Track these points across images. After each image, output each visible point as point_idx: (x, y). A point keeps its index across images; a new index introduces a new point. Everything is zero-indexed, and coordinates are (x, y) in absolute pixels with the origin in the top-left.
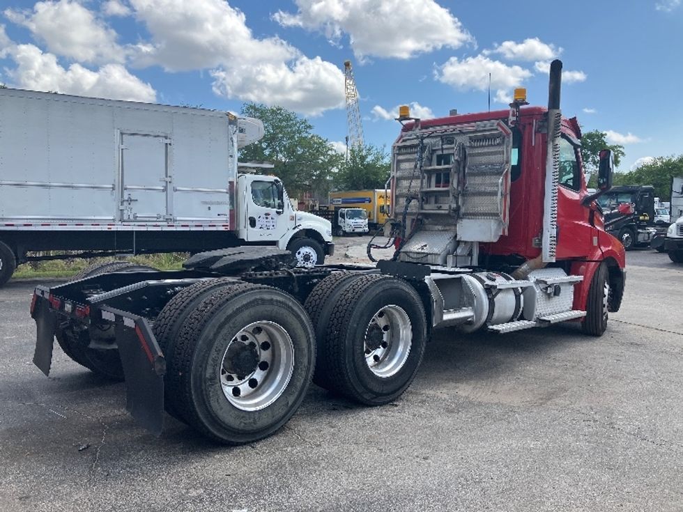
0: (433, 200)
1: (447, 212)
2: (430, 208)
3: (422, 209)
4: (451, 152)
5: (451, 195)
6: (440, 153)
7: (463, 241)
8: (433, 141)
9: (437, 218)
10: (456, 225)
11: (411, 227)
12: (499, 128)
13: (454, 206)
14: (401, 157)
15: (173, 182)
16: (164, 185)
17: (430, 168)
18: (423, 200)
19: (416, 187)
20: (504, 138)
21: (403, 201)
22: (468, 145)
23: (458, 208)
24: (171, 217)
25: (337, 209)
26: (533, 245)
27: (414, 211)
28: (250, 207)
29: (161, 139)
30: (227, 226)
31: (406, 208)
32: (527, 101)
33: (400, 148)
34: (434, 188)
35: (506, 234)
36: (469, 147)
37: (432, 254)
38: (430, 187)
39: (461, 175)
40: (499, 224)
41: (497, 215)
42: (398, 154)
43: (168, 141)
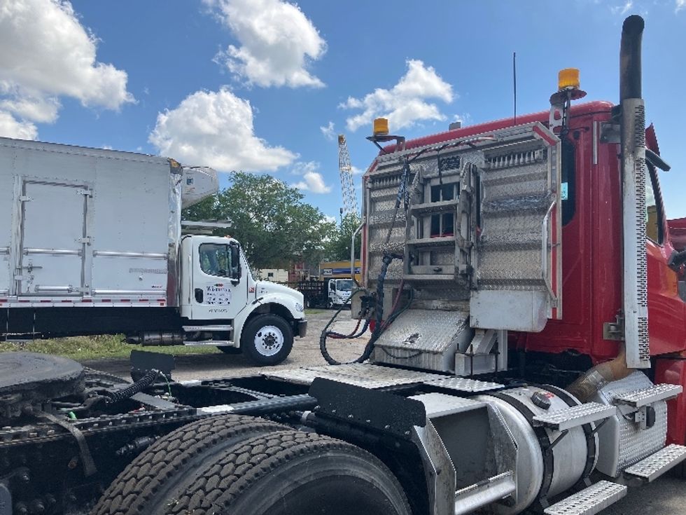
0: (427, 258)
1: (451, 277)
2: (423, 273)
3: (411, 273)
4: (456, 179)
5: (457, 250)
6: (436, 182)
7: (482, 329)
8: (425, 166)
9: (435, 288)
10: (468, 300)
11: (393, 302)
12: (537, 136)
13: (463, 267)
14: (375, 194)
15: (91, 242)
16: (81, 247)
17: (421, 206)
18: (411, 259)
19: (399, 239)
20: (545, 151)
21: (379, 262)
22: (484, 165)
23: (470, 270)
24: (88, 290)
25: (327, 280)
26: (606, 337)
27: (397, 277)
28: (196, 276)
29: (79, 189)
30: (164, 300)
31: (384, 270)
32: (581, 88)
33: (374, 179)
34: (427, 239)
35: (559, 316)
36: (484, 169)
37: (429, 352)
38: (422, 237)
39: (474, 216)
40: (545, 298)
41: (540, 282)
42: (372, 190)
43: (88, 192)
